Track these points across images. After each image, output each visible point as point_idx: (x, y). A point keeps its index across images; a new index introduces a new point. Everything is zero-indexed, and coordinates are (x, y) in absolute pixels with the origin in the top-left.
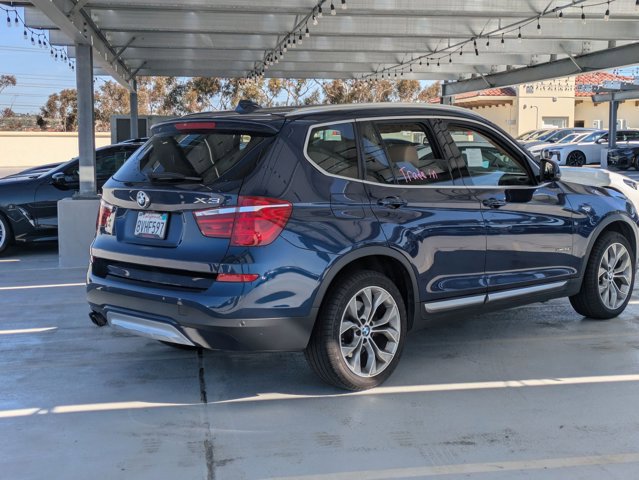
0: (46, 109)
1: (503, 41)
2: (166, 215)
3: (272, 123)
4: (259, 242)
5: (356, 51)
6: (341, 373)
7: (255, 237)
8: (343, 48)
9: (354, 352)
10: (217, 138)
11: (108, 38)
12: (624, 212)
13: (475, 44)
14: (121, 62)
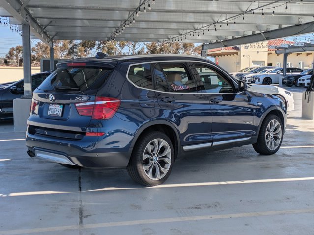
0: (8, 55)
1: (227, 25)
2: (62, 106)
3: (112, 63)
4: (105, 118)
5: (159, 29)
6: (143, 178)
7: (103, 116)
8: (152, 27)
9: (150, 168)
10: (87, 70)
11: (38, 21)
12: (278, 106)
13: (215, 26)
14: (45, 33)
